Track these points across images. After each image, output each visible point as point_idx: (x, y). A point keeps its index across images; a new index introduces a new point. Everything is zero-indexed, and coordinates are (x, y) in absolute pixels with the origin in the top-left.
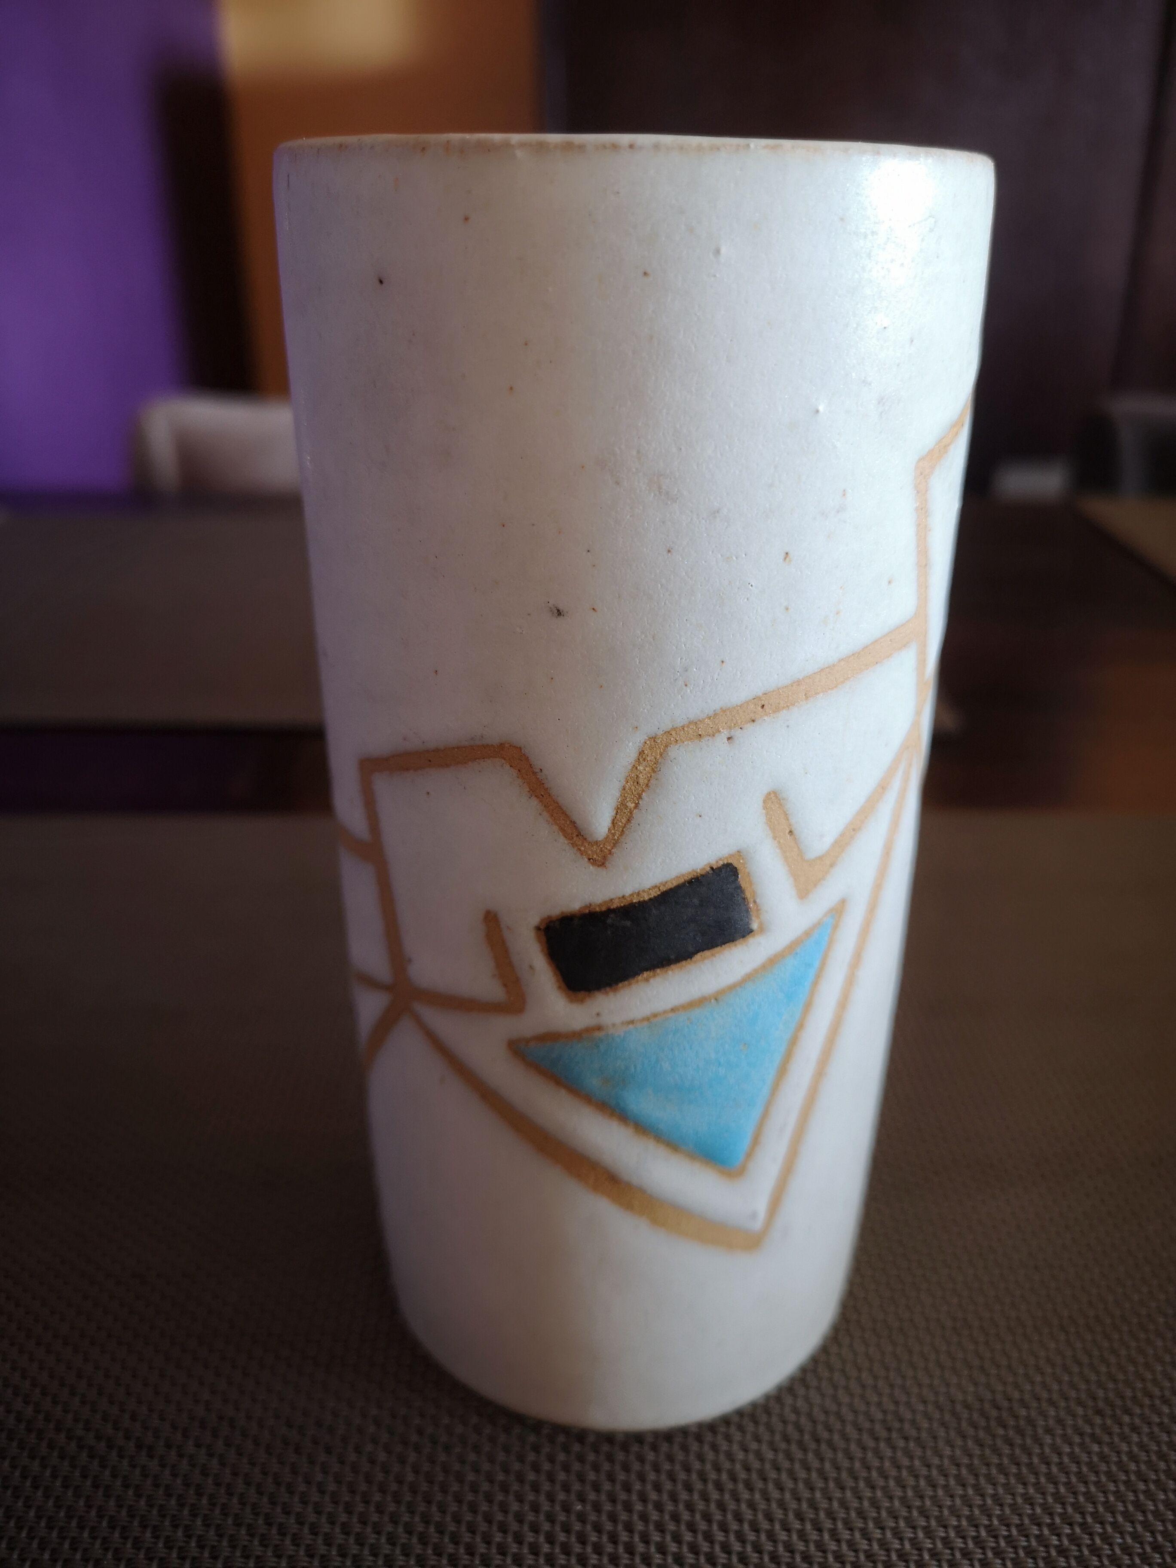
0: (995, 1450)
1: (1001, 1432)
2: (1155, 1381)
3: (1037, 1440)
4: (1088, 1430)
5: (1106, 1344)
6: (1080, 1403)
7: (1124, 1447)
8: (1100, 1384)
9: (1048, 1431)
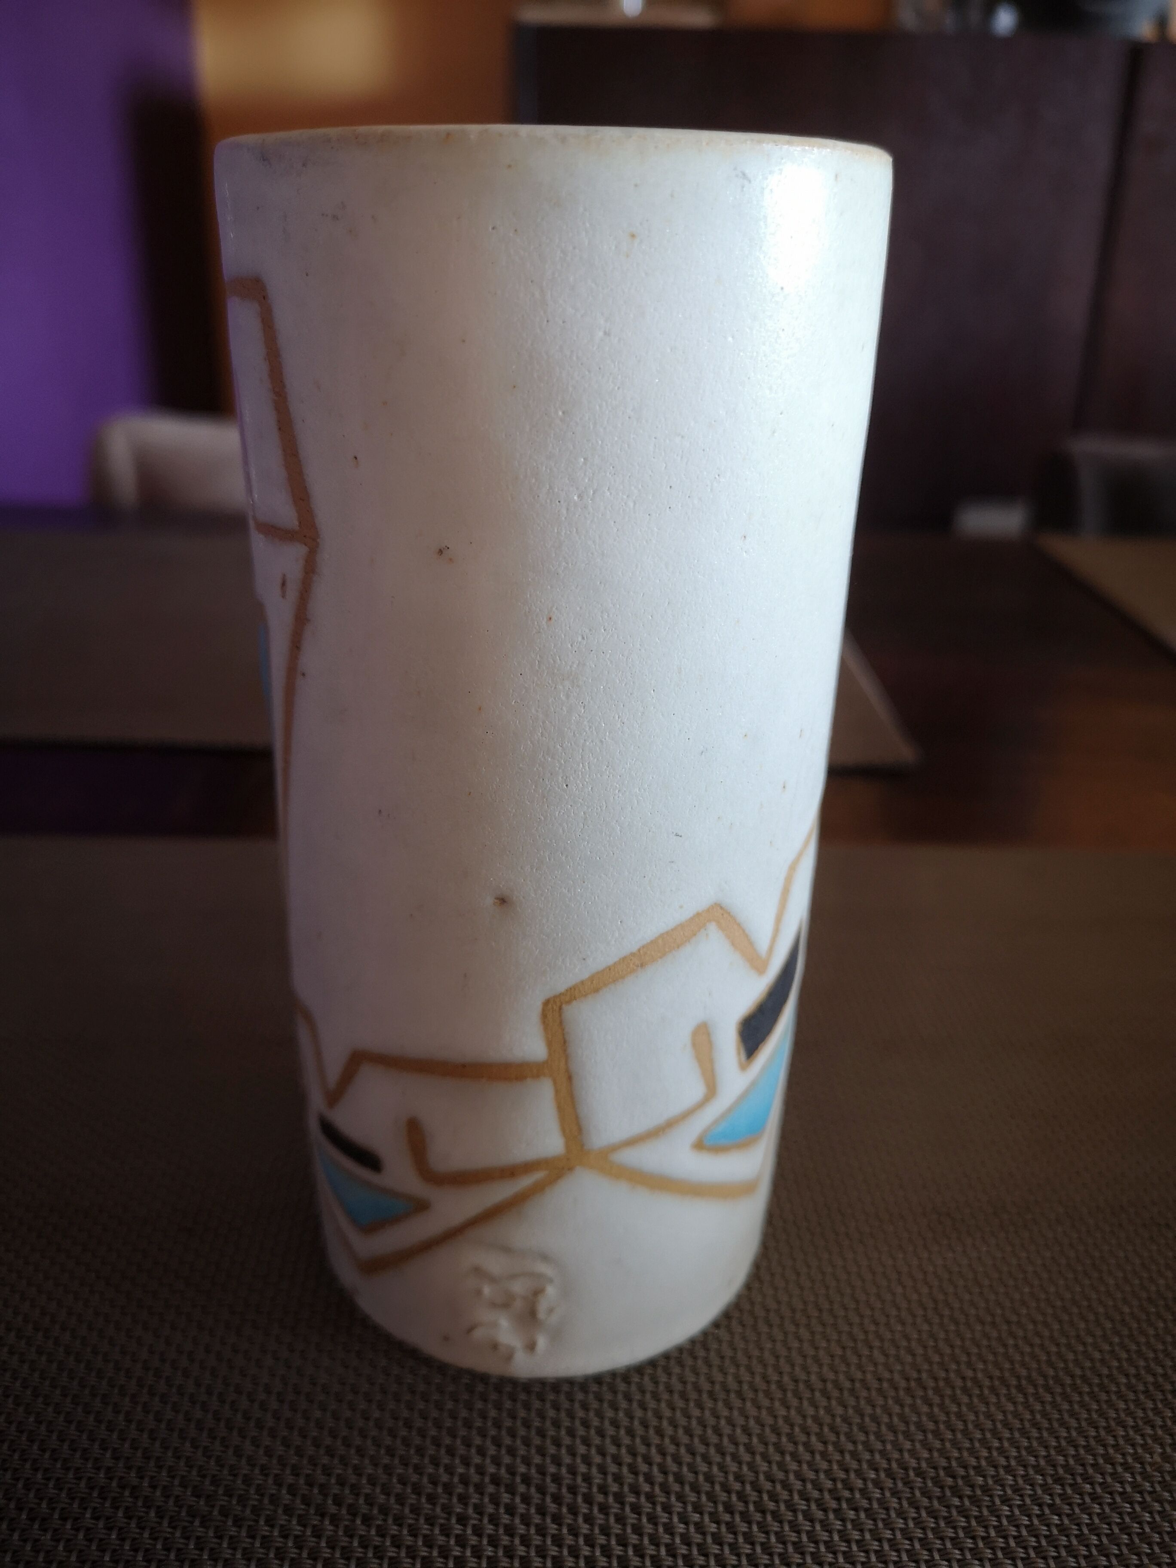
0: (949, 1522)
1: (956, 1501)
2: (1116, 1447)
3: (993, 1510)
4: (1047, 1499)
5: (1066, 1406)
6: (1038, 1469)
7: (1085, 1518)
8: (1060, 1450)
9: (1005, 1500)
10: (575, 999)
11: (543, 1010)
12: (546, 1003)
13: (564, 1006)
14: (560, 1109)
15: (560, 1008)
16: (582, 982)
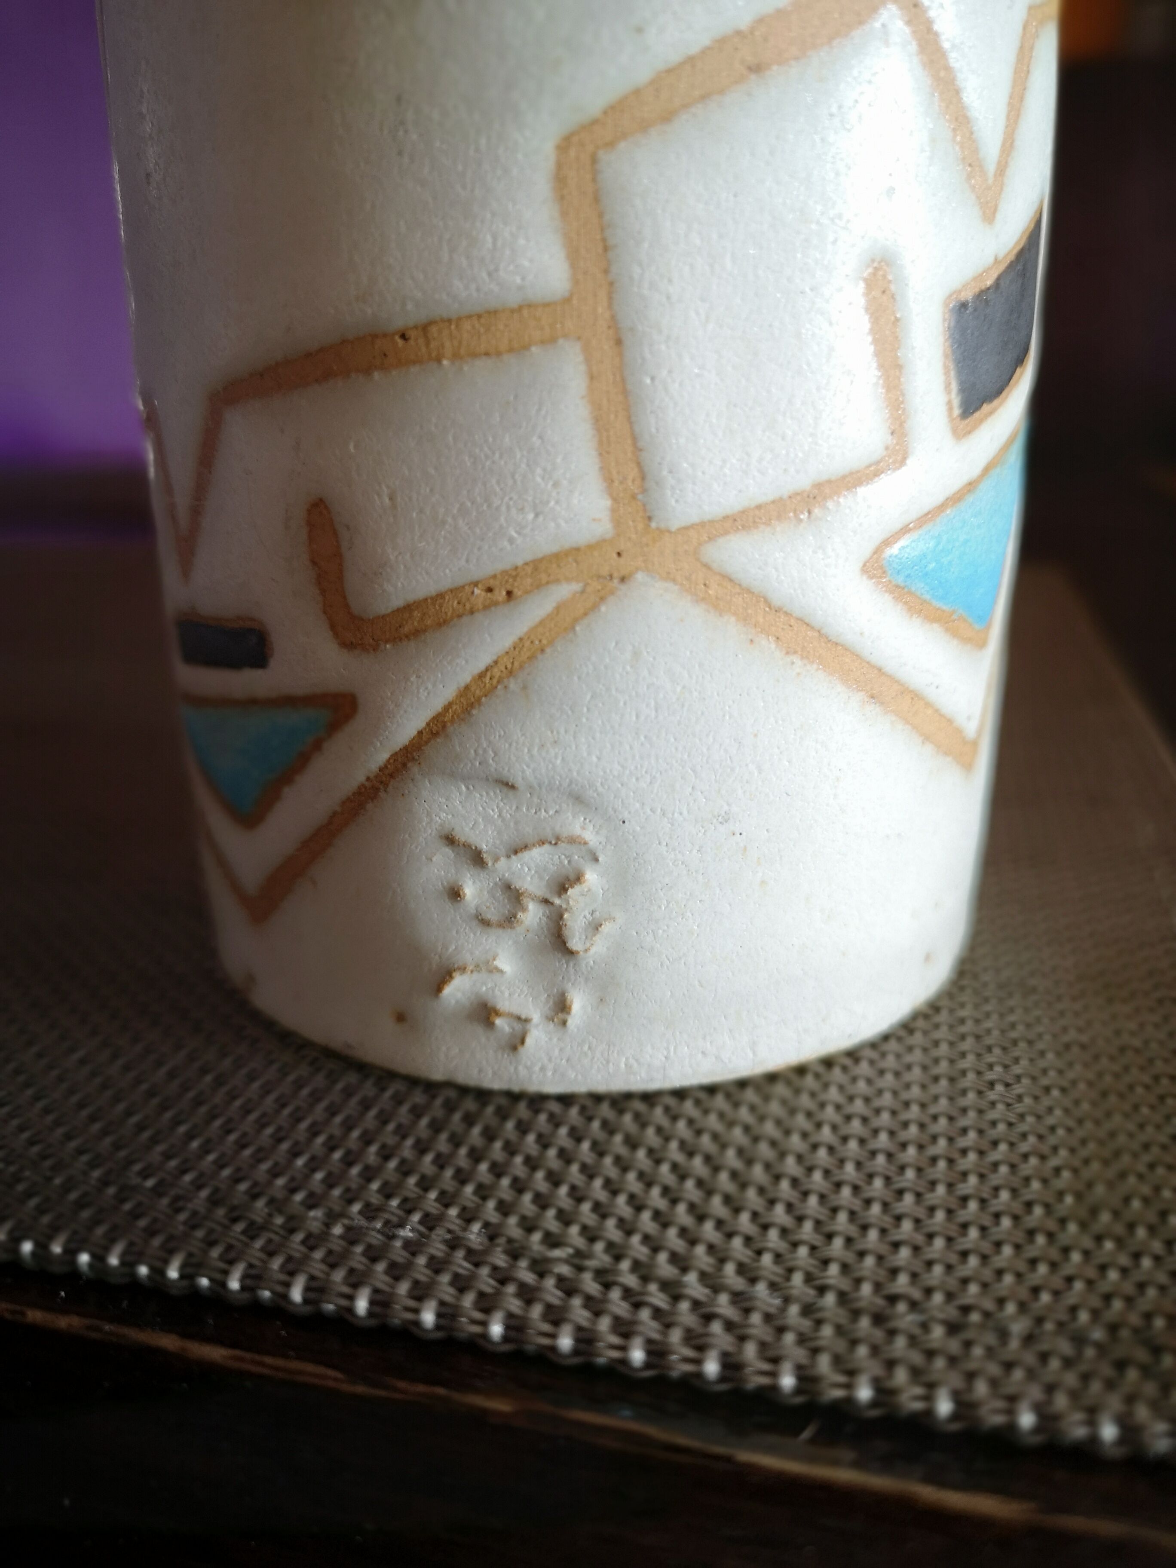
10: (624, 136)
11: (559, 166)
12: (565, 145)
13: (601, 154)
14: (600, 424)
15: (594, 160)
16: (637, 92)
